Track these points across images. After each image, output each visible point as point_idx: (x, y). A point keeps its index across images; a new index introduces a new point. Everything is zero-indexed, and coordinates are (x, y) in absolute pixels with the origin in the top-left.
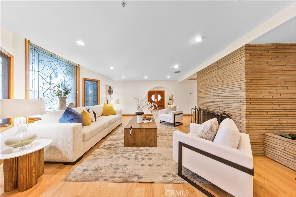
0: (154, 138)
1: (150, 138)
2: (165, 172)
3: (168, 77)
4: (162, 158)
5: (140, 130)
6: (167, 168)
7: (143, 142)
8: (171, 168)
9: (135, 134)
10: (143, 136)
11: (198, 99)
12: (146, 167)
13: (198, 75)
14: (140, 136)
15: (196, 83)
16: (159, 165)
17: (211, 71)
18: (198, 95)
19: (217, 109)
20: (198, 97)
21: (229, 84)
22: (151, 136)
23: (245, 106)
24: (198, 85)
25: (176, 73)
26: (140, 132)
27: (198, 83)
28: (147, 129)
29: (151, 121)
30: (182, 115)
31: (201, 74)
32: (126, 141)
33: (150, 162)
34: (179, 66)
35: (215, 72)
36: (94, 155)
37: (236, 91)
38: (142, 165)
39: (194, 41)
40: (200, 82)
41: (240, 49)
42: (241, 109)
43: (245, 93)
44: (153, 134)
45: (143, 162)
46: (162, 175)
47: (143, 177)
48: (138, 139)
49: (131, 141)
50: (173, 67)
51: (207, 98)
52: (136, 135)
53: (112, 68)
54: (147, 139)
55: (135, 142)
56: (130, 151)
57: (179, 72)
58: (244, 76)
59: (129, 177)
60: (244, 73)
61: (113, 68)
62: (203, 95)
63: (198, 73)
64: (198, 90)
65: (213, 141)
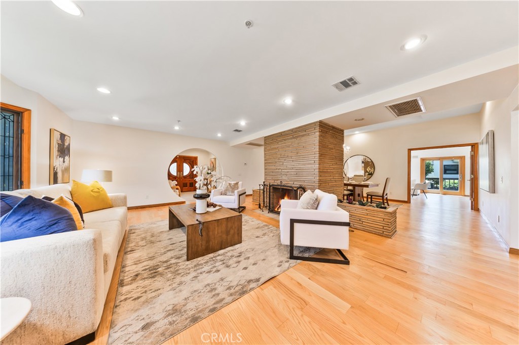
0: (238, 230)
1: (232, 232)
2: (276, 262)
3: (219, 135)
4: (260, 252)
5: (218, 222)
6: (274, 258)
7: (222, 241)
8: (277, 257)
9: (208, 231)
10: (222, 232)
11: (265, 172)
12: (251, 268)
13: (265, 140)
14: (218, 233)
15: (263, 151)
16: (264, 260)
17: (284, 138)
18: (265, 166)
19: (291, 183)
20: (265, 169)
21: (304, 156)
22: (233, 228)
23: (318, 178)
24: (265, 154)
25: (234, 132)
26: (218, 226)
27: (265, 151)
28: (228, 218)
29: (217, 208)
30: (245, 195)
31: (270, 140)
32: (192, 248)
33: (251, 261)
34: (246, 123)
35: (289, 141)
36: (133, 299)
37: (310, 164)
38: (245, 268)
39: (284, 101)
40: (269, 150)
41: (315, 123)
42: (314, 181)
43: (318, 166)
44: (236, 224)
45: (243, 265)
46: (276, 266)
47: (260, 278)
48: (214, 238)
49: (202, 245)
50: (238, 122)
51: (277, 171)
52: (211, 233)
53: (104, 90)
54: (228, 235)
55: (209, 245)
56: (207, 262)
57: (240, 131)
58: (318, 150)
59: (243, 288)
60: (318, 147)
61: (109, 92)
62: (273, 167)
63: (265, 137)
64: (265, 160)
65: (316, 209)
